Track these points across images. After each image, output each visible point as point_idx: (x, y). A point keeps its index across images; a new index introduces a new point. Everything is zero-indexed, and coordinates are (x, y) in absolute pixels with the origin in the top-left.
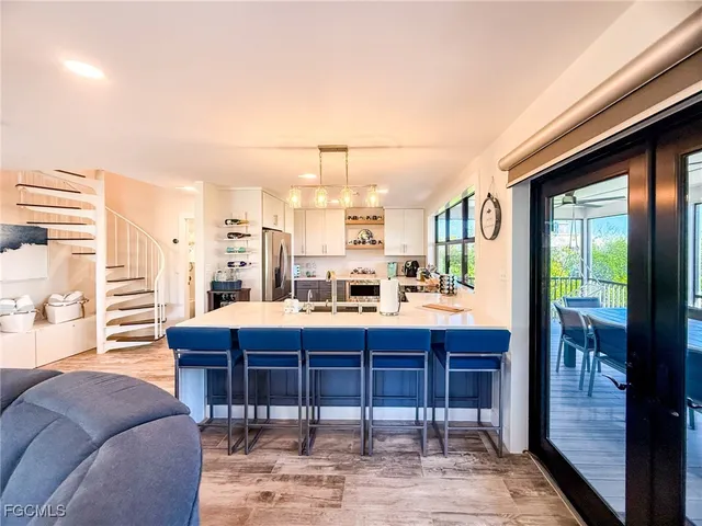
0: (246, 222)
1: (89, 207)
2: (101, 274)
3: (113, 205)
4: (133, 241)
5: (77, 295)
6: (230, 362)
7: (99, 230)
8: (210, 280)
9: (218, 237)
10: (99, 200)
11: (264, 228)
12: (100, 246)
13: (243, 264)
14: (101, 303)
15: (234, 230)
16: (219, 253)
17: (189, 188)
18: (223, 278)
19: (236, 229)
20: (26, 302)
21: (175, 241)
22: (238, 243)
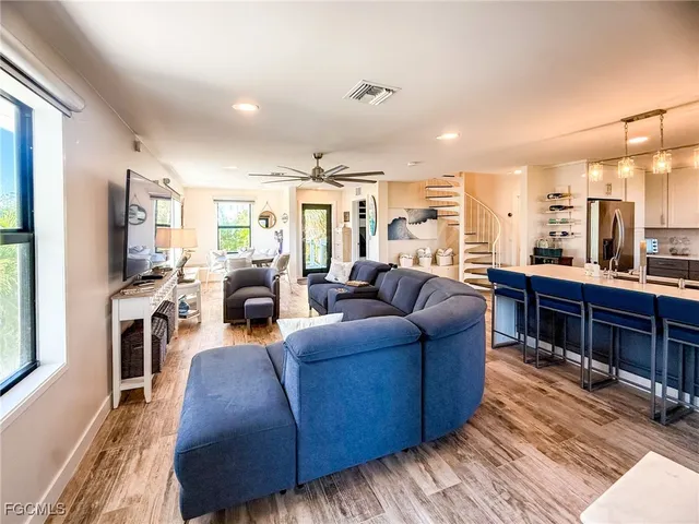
0: (570, 195)
1: (456, 195)
2: (462, 238)
3: (469, 191)
4: (481, 216)
5: (450, 250)
6: (526, 298)
7: (461, 209)
8: (533, 246)
9: (542, 211)
10: (461, 190)
11: (589, 199)
12: (461, 220)
13: (565, 234)
14: (462, 257)
15: (557, 203)
16: (543, 224)
17: (518, 172)
18: (545, 245)
19: (559, 202)
20: (428, 252)
21: (510, 215)
22: (561, 215)
